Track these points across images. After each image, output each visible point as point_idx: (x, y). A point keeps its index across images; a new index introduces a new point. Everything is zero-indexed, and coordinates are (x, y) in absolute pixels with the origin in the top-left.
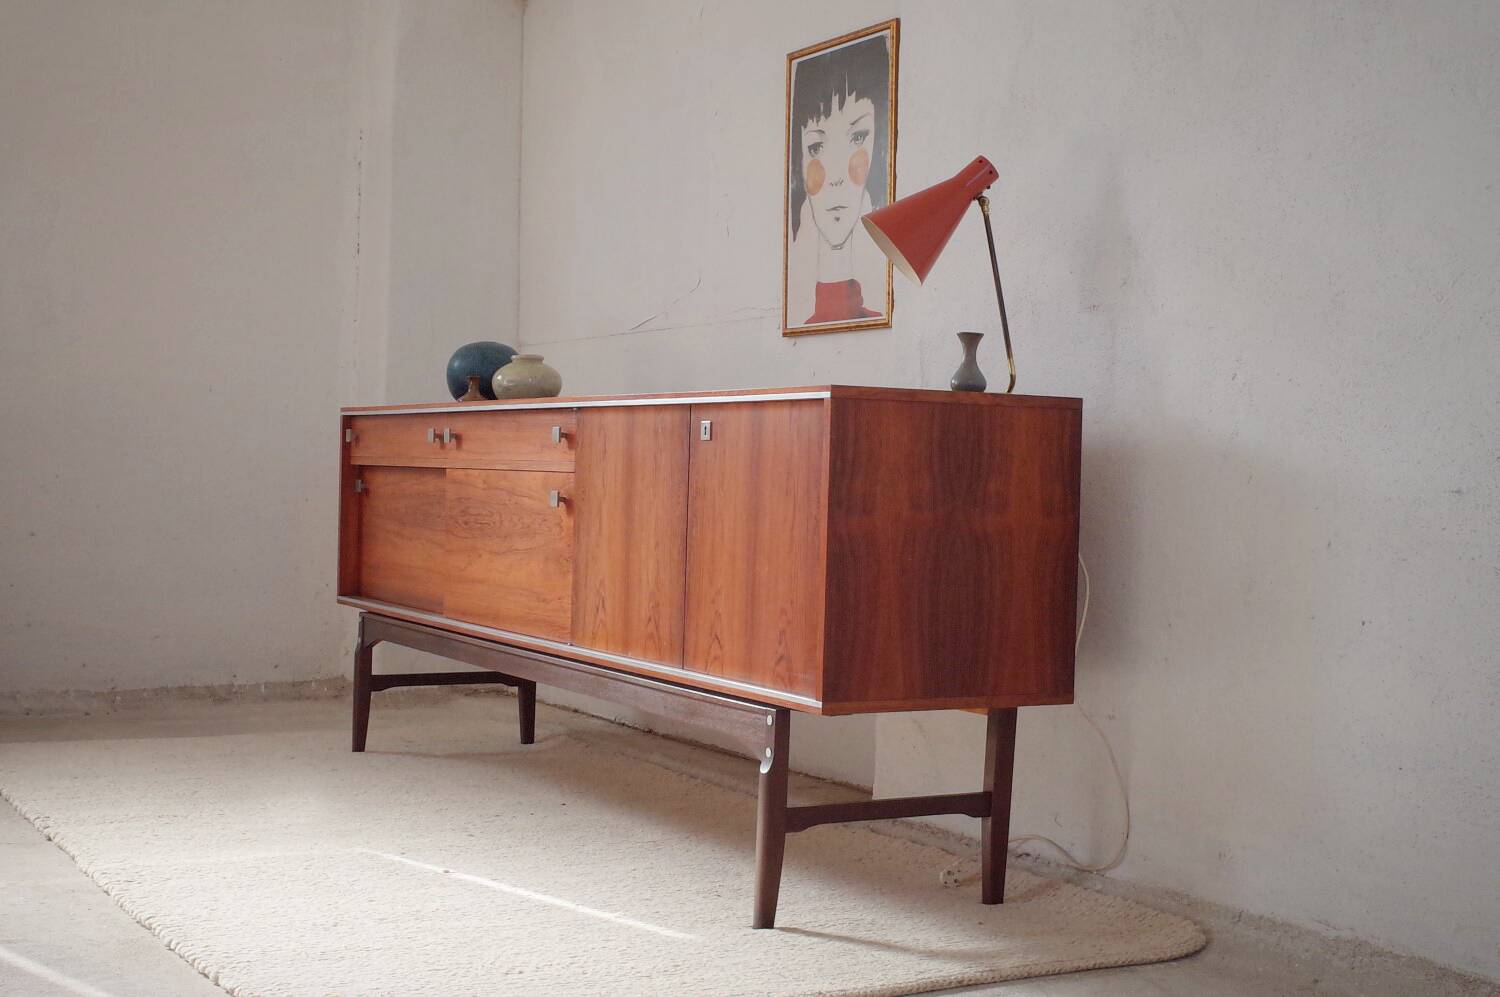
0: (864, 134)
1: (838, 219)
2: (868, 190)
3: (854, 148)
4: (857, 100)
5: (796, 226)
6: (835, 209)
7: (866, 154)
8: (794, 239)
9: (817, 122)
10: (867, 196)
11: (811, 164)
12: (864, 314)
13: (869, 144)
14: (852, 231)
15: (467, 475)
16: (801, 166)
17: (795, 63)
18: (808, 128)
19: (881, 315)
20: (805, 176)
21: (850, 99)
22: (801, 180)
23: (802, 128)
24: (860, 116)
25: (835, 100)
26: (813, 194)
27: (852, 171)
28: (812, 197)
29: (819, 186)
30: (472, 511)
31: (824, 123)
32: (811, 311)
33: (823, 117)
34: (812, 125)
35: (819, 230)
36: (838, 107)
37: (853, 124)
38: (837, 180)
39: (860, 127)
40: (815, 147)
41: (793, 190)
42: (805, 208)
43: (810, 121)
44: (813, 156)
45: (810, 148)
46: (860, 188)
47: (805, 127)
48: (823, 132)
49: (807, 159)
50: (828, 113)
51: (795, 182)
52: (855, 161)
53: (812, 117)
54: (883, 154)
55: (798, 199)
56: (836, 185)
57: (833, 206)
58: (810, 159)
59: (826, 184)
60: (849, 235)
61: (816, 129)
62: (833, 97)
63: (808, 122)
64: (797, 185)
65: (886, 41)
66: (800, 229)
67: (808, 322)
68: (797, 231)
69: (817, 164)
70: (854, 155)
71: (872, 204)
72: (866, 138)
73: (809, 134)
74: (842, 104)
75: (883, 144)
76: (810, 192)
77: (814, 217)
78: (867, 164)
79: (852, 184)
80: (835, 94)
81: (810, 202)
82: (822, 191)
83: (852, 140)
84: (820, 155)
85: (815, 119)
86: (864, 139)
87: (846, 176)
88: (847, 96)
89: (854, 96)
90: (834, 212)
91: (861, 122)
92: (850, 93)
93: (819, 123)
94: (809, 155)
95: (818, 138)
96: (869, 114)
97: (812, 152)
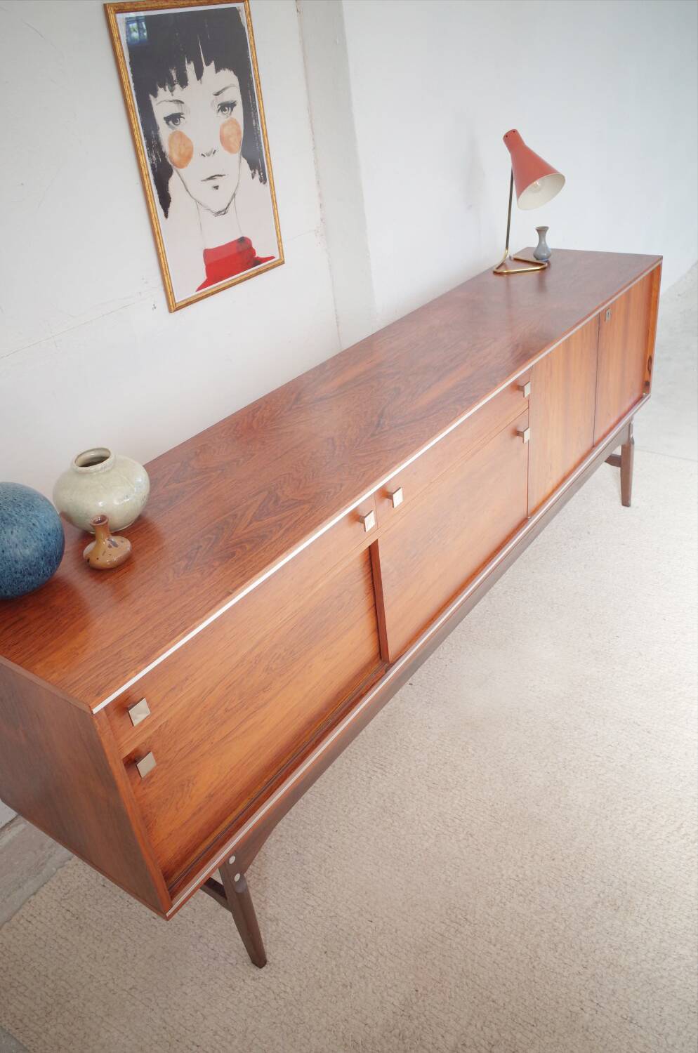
0: (232, 105)
1: (216, 187)
2: (244, 157)
3: (222, 118)
4: (217, 70)
5: (165, 201)
6: (211, 178)
7: (236, 123)
8: (166, 216)
9: (172, 91)
10: (244, 161)
11: (172, 136)
12: (259, 261)
13: (239, 114)
14: (234, 195)
16: (157, 138)
17: (121, 17)
18: (159, 99)
19: (272, 258)
20: (166, 148)
21: (209, 70)
22: (163, 154)
23: (152, 97)
24: (222, 88)
25: (190, 69)
26: (182, 167)
27: (224, 140)
28: (181, 170)
29: (187, 158)
31: (179, 92)
32: (203, 277)
33: (177, 86)
34: (163, 93)
35: (196, 201)
36: (195, 77)
37: (217, 94)
38: (208, 151)
39: (226, 97)
40: (174, 119)
41: (152, 166)
42: (174, 184)
43: (161, 90)
44: (173, 128)
45: (167, 119)
46: (236, 156)
47: (155, 95)
48: (182, 102)
49: (165, 132)
50: (183, 82)
51: (154, 157)
52: (226, 131)
53: (163, 86)
54: (254, 123)
55: (162, 173)
56: (208, 155)
57: (208, 177)
58: (170, 131)
59: (196, 156)
60: (232, 199)
61: (172, 98)
62: (186, 65)
63: (157, 90)
64: (158, 160)
65: (240, 13)
66: (171, 204)
67: (199, 289)
68: (169, 206)
69: (181, 135)
70: (224, 126)
71: (251, 169)
72: (235, 108)
73: (162, 104)
74: (199, 74)
75: (253, 113)
76: (176, 165)
77: (187, 190)
78: (239, 133)
79: (227, 152)
80: (189, 62)
81: (178, 173)
82: (192, 161)
83: (219, 110)
84: (183, 126)
85: (167, 87)
86: (232, 110)
87: (218, 145)
88: (204, 65)
89: (213, 65)
90: (211, 181)
91: (225, 93)
92: (208, 64)
93: (175, 92)
94: (166, 125)
95: (174, 109)
96: (234, 86)
97: (171, 122)
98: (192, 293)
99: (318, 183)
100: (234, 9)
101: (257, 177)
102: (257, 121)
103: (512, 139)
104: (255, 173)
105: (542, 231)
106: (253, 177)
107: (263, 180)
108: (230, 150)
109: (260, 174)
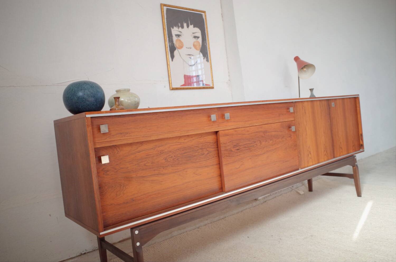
0: (198, 37)
1: (190, 58)
2: (201, 52)
3: (195, 40)
4: (194, 27)
5: (173, 57)
7: (198, 42)
8: (172, 60)
10: (201, 55)
11: (177, 40)
13: (200, 40)
15: (236, 131)
16: (172, 39)
17: (165, 8)
18: (174, 29)
19: (210, 85)
20: (175, 42)
21: (191, 27)
22: (173, 44)
23: (172, 28)
24: (195, 32)
25: (185, 25)
26: (179, 49)
27: (194, 45)
28: (179, 50)
29: (181, 47)
30: (240, 144)
31: (180, 29)
32: (183, 83)
33: (180, 28)
34: (176, 29)
35: (183, 60)
36: (186, 27)
37: (193, 33)
39: (196, 35)
42: (176, 53)
45: (176, 35)
46: (198, 52)
47: (173, 28)
48: (181, 32)
49: (175, 38)
50: (182, 27)
51: (170, 44)
52: (195, 43)
53: (176, 26)
54: (205, 44)
55: (172, 49)
56: (189, 48)
57: (188, 54)
58: (176, 38)
59: (184, 47)
60: (196, 63)
61: (178, 30)
62: (184, 23)
63: (174, 27)
64: (171, 45)
65: (203, 15)
66: (174, 58)
67: (181, 86)
68: (173, 58)
69: (180, 41)
70: (195, 42)
71: (203, 56)
72: (199, 39)
73: (175, 31)
74: (188, 27)
75: (205, 42)
76: (178, 48)
77: (180, 56)
78: (200, 45)
79: (195, 50)
80: (185, 23)
81: (178, 51)
82: (183, 49)
83: (193, 38)
84: (181, 38)
85: (177, 27)
86: (198, 38)
87: (192, 47)
88: (190, 25)
89: (192, 26)
90: (189, 56)
91: (196, 34)
92: (191, 25)
93: (179, 29)
94: (175, 37)
95: (179, 33)
96: (199, 33)
97: (177, 36)
98: (178, 86)
99: (228, 68)
100: (201, 14)
101: (205, 59)
102: (206, 44)
103: (297, 59)
104: (205, 58)
105: (312, 90)
106: (204, 59)
107: (207, 61)
108: (196, 49)
109: (206, 58)
